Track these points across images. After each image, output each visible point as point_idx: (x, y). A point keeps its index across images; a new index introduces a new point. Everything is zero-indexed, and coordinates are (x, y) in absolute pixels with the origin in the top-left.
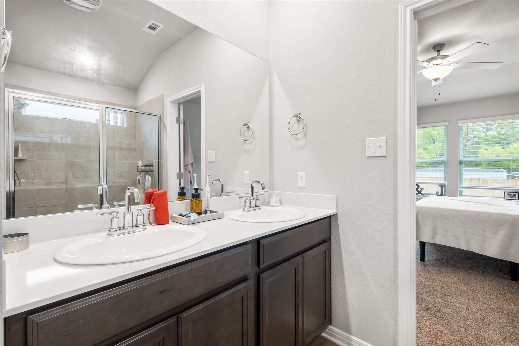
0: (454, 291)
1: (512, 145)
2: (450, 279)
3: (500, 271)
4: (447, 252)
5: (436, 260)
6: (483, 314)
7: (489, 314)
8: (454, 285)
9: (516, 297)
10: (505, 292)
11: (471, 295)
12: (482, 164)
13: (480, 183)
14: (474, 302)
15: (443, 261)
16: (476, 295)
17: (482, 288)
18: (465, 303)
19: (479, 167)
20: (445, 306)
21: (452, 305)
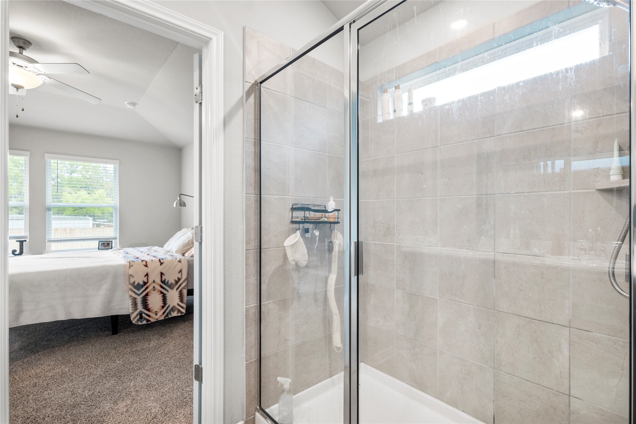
0: (53, 380)
1: (97, 191)
2: (44, 367)
3: (101, 329)
4: (34, 332)
5: (19, 350)
6: (91, 388)
7: (97, 384)
8: (51, 372)
9: (119, 351)
10: (109, 351)
11: (74, 374)
12: (65, 211)
13: (66, 234)
14: (79, 381)
15: (31, 347)
16: (80, 370)
17: (86, 358)
18: (68, 389)
19: (62, 214)
20: (43, 407)
21: (52, 401)
